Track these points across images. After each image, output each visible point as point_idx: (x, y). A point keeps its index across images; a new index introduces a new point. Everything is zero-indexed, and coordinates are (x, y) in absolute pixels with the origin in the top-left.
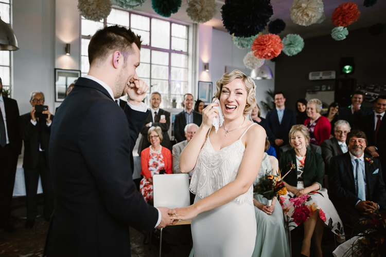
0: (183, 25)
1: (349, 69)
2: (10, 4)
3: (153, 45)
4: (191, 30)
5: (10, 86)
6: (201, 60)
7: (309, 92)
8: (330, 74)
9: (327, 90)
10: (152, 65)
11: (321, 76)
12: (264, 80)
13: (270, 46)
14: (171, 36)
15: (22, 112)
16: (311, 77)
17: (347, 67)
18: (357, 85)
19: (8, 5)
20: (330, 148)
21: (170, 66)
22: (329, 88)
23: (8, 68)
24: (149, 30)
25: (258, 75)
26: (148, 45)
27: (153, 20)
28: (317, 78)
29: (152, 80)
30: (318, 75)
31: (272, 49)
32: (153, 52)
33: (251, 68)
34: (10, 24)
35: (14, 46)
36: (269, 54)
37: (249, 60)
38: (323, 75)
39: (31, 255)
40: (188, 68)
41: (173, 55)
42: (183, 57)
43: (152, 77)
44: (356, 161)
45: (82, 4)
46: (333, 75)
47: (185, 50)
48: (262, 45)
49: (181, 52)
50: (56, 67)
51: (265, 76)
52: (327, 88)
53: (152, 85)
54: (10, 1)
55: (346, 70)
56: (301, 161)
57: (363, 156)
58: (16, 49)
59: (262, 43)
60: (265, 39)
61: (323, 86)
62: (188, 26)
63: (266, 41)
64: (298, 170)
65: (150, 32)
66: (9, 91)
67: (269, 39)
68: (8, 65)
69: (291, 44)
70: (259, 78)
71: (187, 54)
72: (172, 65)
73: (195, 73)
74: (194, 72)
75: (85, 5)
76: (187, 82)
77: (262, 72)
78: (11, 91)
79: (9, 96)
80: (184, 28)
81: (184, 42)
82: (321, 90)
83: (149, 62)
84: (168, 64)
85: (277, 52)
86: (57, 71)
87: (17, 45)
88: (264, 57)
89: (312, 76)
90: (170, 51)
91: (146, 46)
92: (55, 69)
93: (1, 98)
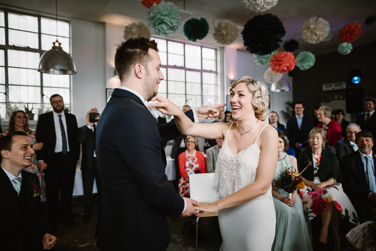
0: (212, 49)
1: (357, 80)
2: (70, 38)
3: (187, 67)
4: (219, 52)
5: (70, 104)
6: (228, 78)
7: (324, 101)
8: (341, 85)
9: (339, 99)
10: (187, 83)
11: (333, 87)
12: (283, 92)
13: (286, 62)
14: (202, 58)
15: (80, 125)
16: (324, 88)
17: (356, 78)
18: (366, 93)
19: (68, 39)
20: (343, 148)
21: (202, 83)
22: (341, 97)
23: (69, 90)
24: (183, 54)
25: (277, 88)
26: (183, 66)
27: (186, 45)
28: (330, 89)
29: (187, 96)
30: (331, 86)
31: (288, 64)
32: (187, 72)
33: (270, 82)
34: (70, 54)
35: (73, 70)
36: (285, 69)
37: (268, 75)
38: (335, 86)
39: (88, 244)
40: (217, 85)
41: (204, 74)
42: (213, 75)
43: (187, 93)
44: (366, 158)
45: (126, 34)
46: (344, 86)
47: (214, 70)
48: (279, 61)
49: (211, 72)
50: (107, 87)
51: (284, 88)
52: (339, 97)
53: (187, 99)
54: (70, 35)
55: (355, 80)
56: (317, 159)
57: (371, 153)
58: (74, 73)
59: (279, 59)
60: (282, 56)
61: (336, 96)
62: (216, 50)
63: (283, 57)
64: (314, 167)
65: (184, 55)
66: (69, 109)
67: (285, 56)
68: (69, 87)
69: (303, 60)
70: (278, 91)
71: (216, 73)
72: (204, 82)
73: (224, 89)
74: (222, 87)
75: (129, 35)
76: (217, 96)
77: (281, 86)
78: (71, 108)
79: (69, 113)
80: (213, 51)
81: (213, 63)
82: (334, 99)
83: (184, 81)
84: (200, 82)
85: (292, 67)
86: (108, 90)
87: (75, 70)
88: (281, 72)
89: (326, 87)
90: (202, 71)
91: (181, 68)
92: (106, 89)
93: (63, 114)
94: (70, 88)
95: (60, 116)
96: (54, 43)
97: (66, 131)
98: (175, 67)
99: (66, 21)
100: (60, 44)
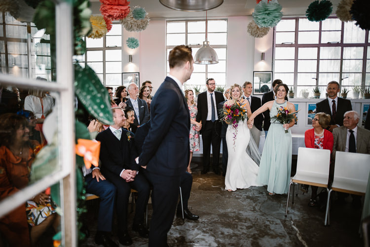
2: (227, 32)
5: (225, 85)
10: (344, 61)
21: (365, 59)
50: (255, 70)
65: (342, 31)
90: (366, 45)
91: (336, 45)
92: (254, 72)
93: (214, 93)
94: (226, 73)
95: (212, 94)
96: (204, 42)
97: (215, 105)
98: (329, 45)
99: (225, 20)
100: (207, 42)
